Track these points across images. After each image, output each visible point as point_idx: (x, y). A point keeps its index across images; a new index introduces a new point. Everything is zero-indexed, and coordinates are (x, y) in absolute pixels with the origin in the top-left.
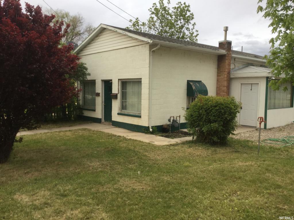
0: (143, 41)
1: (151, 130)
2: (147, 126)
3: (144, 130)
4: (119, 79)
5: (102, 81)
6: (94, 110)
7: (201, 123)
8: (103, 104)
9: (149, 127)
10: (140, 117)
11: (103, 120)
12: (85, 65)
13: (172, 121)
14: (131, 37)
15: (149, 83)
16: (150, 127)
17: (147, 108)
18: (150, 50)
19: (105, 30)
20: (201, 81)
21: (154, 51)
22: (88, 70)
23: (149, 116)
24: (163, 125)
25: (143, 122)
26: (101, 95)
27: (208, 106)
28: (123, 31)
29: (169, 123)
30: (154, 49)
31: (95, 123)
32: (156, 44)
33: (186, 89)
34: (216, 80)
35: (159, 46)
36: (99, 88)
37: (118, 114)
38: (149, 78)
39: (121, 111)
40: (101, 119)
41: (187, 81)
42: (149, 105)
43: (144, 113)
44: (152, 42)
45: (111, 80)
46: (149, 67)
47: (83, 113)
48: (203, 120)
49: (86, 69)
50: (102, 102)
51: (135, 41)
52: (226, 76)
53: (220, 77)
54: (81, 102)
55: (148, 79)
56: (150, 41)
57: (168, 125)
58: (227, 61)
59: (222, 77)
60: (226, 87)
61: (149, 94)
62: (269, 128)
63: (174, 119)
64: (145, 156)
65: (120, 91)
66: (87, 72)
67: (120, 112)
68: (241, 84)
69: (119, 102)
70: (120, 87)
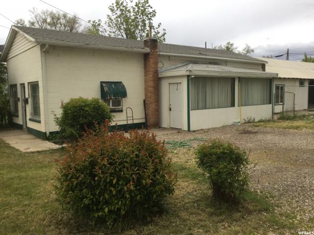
2: (44, 131)
4: (28, 83)
5: (20, 84)
6: (18, 116)
8: (24, 109)
10: (40, 122)
11: (25, 127)
15: (43, 86)
16: (47, 133)
17: (43, 113)
18: (41, 51)
20: (121, 82)
25: (42, 128)
26: (20, 100)
30: (44, 49)
33: (100, 90)
34: (144, 81)
35: (47, 46)
36: (19, 93)
37: (30, 120)
38: (43, 81)
40: (22, 125)
41: (101, 82)
42: (44, 109)
43: (42, 118)
45: (24, 84)
46: (42, 69)
50: (22, 107)
52: (151, 76)
53: (147, 77)
58: (151, 60)
59: (148, 77)
60: (153, 87)
62: (194, 130)
65: (30, 96)
67: (31, 117)
68: (170, 84)
69: (30, 106)
70: (30, 90)
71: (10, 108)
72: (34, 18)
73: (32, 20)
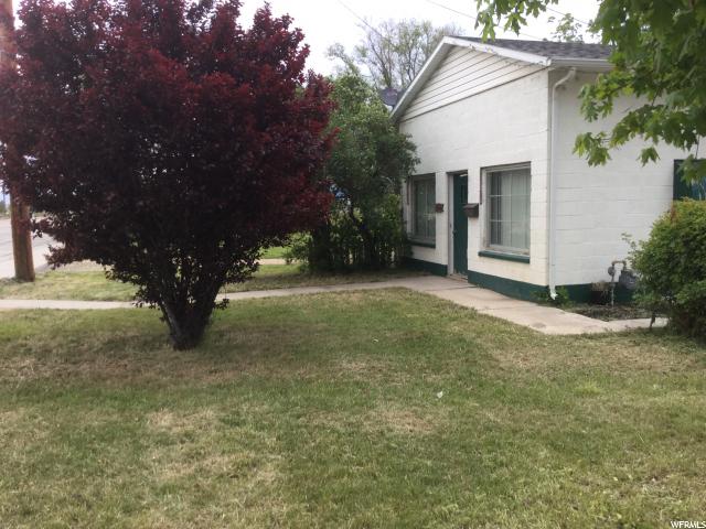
0: (532, 65)
1: (554, 295)
2: (544, 284)
3: (537, 295)
4: (482, 169)
5: (449, 174)
6: (433, 246)
7: (676, 278)
8: (452, 229)
9: (547, 287)
10: (527, 261)
11: (451, 270)
12: (409, 140)
13: (618, 273)
14: (506, 59)
15: (549, 174)
16: (552, 288)
17: (544, 239)
18: (550, 87)
19: (454, 51)
21: (562, 88)
22: (417, 150)
23: (548, 258)
24: (591, 285)
25: (534, 275)
26: (445, 208)
27: (695, 230)
28: (488, 46)
29: (608, 279)
30: (560, 82)
31: (434, 277)
32: (562, 68)
33: (672, 183)
35: (572, 73)
36: (443, 193)
37: (481, 254)
38: (549, 160)
39: (488, 246)
40: (446, 267)
41: (675, 161)
42: (548, 230)
43: (537, 250)
44: (549, 63)
45: (466, 172)
46: (549, 130)
47: (412, 253)
48: (680, 270)
49: (413, 148)
50: (449, 225)
51: (514, 68)
54: (409, 228)
55: (545, 163)
56: (545, 61)
57: (607, 285)
61: (549, 201)
63: (625, 268)
64: (488, 357)
65: (484, 198)
66: (413, 156)
67: (484, 250)
69: (483, 224)
70: (484, 186)
71: (404, 230)
72: (366, 40)
73: (362, 44)
